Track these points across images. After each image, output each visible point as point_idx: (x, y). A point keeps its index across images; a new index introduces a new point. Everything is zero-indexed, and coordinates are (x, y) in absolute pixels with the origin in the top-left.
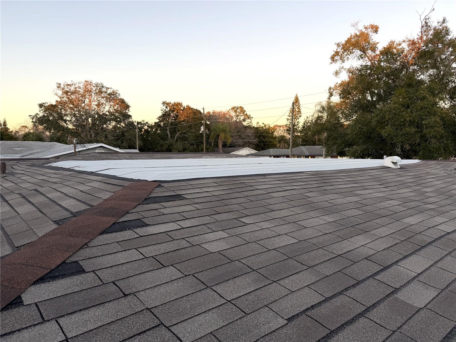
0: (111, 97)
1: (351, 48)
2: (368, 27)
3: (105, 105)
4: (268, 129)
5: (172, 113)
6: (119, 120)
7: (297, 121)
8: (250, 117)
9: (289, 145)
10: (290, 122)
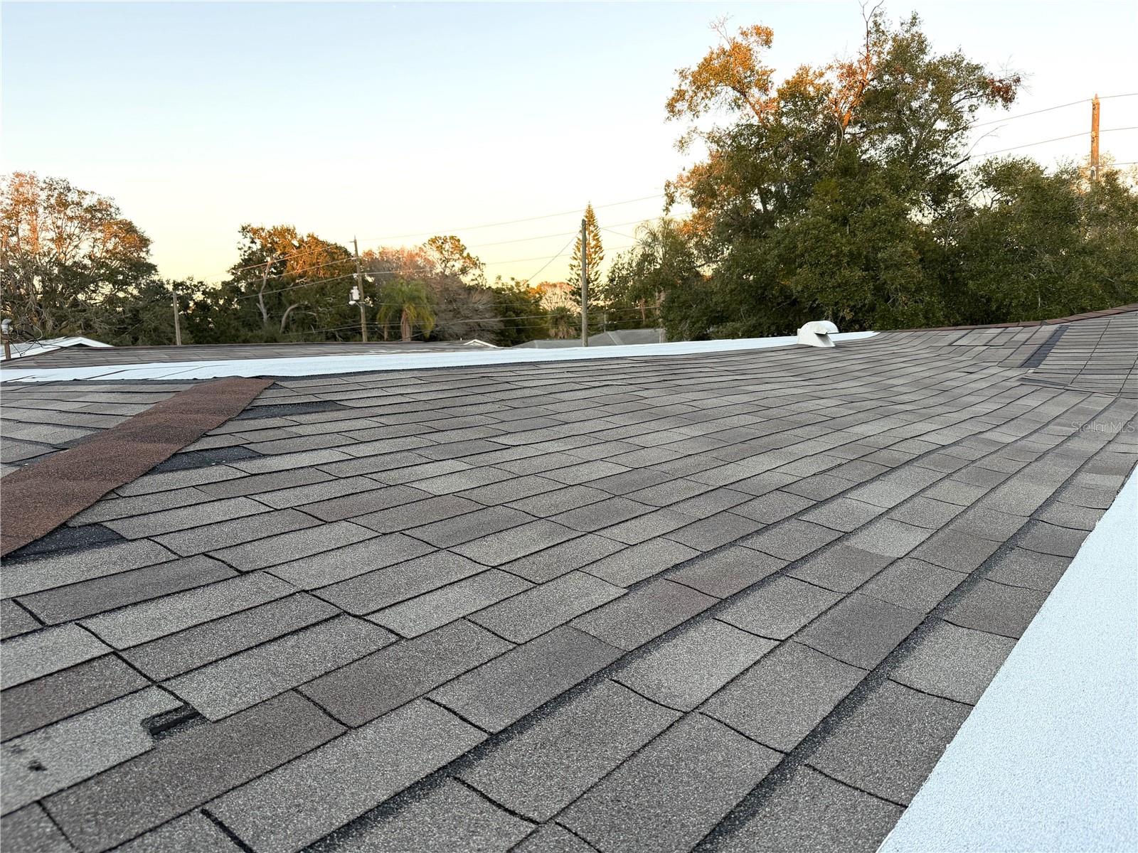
0: (93, 216)
1: (713, 83)
2: (750, 32)
3: (80, 239)
4: (524, 293)
5: (268, 256)
6: (121, 278)
7: (595, 270)
8: (478, 262)
9: (579, 330)
10: (578, 273)
